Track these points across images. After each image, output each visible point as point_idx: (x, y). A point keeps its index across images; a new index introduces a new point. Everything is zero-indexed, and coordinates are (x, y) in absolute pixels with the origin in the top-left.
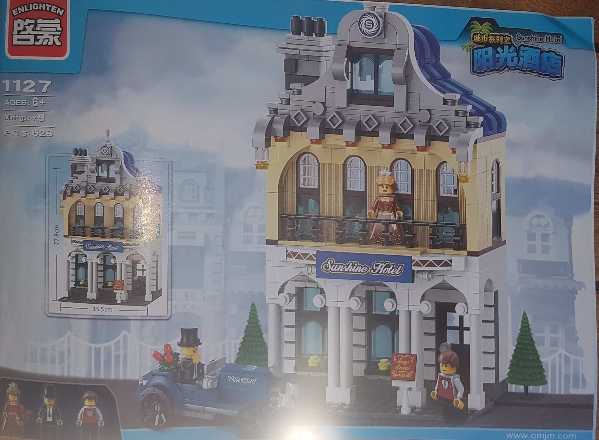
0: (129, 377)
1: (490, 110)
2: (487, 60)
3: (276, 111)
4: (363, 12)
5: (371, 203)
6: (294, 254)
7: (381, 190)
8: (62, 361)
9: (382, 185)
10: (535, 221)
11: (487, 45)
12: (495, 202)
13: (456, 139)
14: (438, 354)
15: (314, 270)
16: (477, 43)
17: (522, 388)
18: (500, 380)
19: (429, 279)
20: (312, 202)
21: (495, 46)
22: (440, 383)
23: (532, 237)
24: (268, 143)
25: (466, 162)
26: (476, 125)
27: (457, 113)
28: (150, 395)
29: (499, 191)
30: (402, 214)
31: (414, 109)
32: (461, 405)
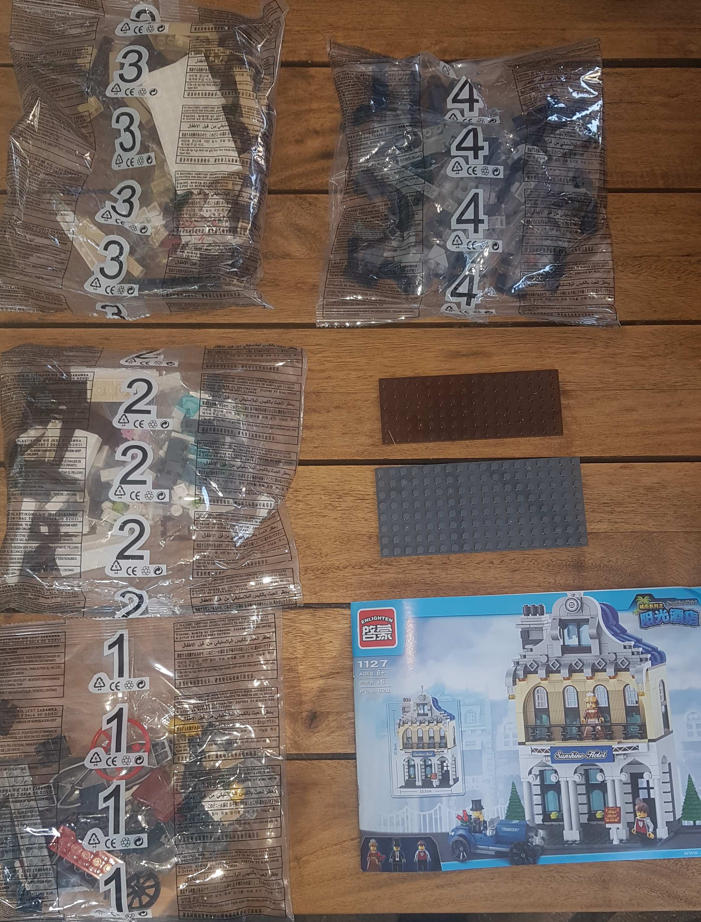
0: (443, 831)
1: (655, 649)
2: (650, 619)
3: (518, 663)
4: (567, 598)
5: (582, 714)
6: (536, 750)
7: (588, 706)
8: (403, 824)
9: (589, 702)
10: (691, 717)
11: (649, 610)
12: (663, 707)
13: (634, 669)
14: (634, 805)
15: (549, 758)
16: (642, 610)
17: (692, 823)
18: (677, 818)
19: (625, 759)
20: (544, 717)
21: (653, 610)
22: (638, 824)
23: (690, 726)
24: (514, 683)
25: (642, 683)
26: (646, 660)
27: (633, 653)
28: (456, 841)
29: (665, 700)
30: (603, 719)
31: (605, 654)
32: (652, 836)
